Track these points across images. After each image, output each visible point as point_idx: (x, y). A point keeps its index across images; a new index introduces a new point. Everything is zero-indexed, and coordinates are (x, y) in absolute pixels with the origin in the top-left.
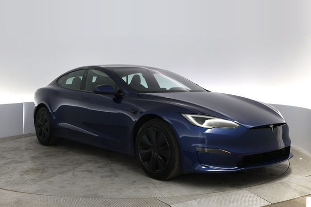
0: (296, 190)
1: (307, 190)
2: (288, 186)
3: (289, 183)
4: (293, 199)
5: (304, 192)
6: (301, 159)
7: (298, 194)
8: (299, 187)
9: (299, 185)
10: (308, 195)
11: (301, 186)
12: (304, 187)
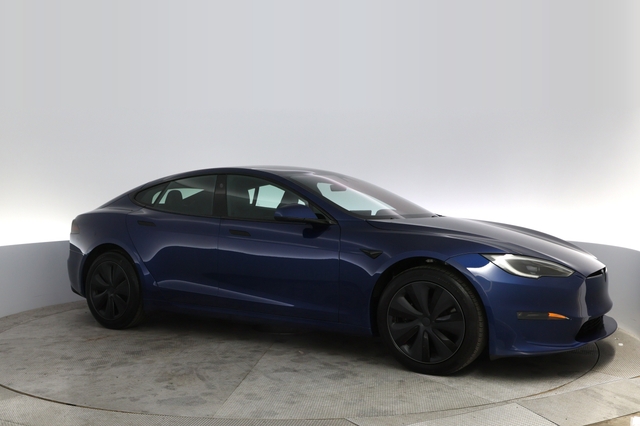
0: (611, 403)
1: (633, 404)
2: (597, 397)
3: (597, 390)
4: (607, 421)
5: (626, 408)
6: (621, 345)
7: (615, 410)
8: (618, 398)
9: (618, 395)
10: (634, 414)
11: (622, 396)
12: (627, 398)
